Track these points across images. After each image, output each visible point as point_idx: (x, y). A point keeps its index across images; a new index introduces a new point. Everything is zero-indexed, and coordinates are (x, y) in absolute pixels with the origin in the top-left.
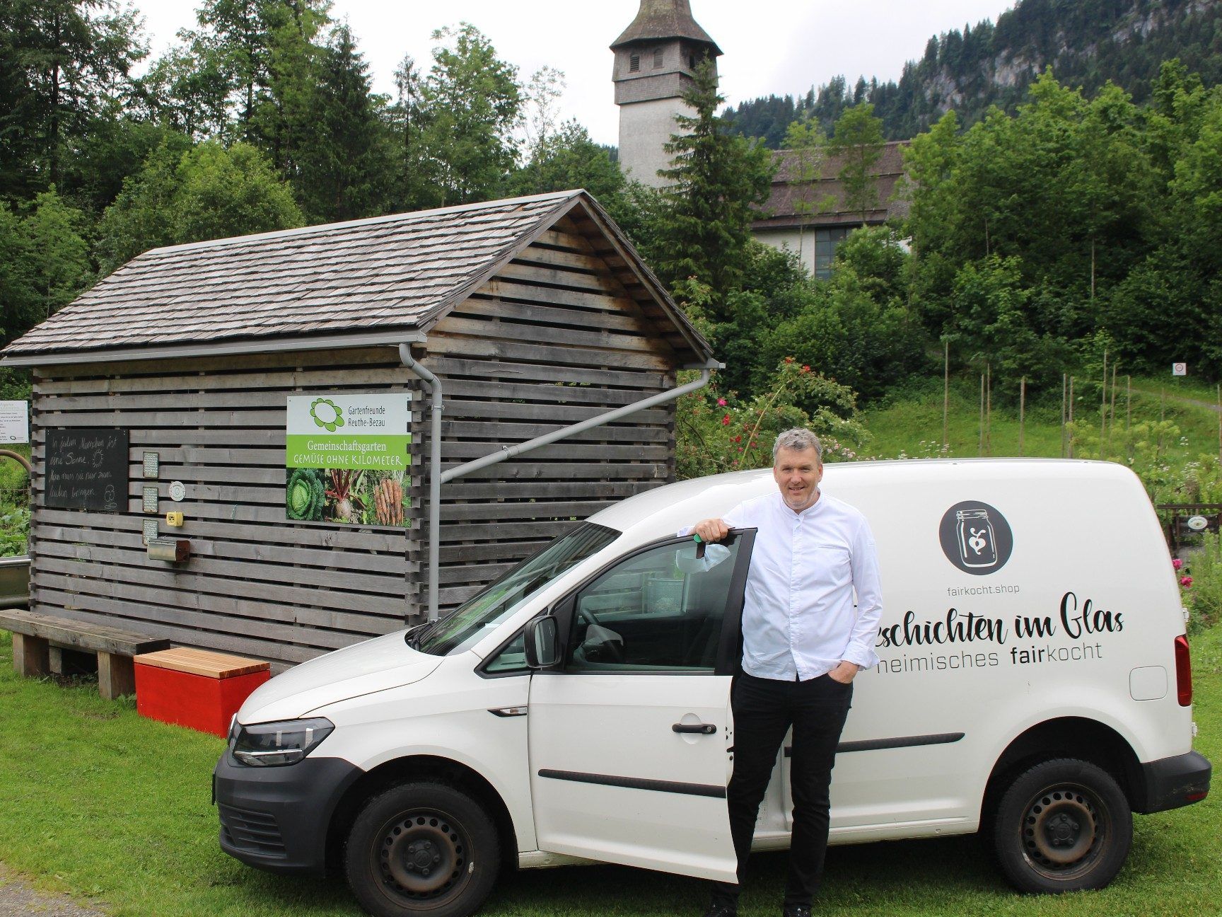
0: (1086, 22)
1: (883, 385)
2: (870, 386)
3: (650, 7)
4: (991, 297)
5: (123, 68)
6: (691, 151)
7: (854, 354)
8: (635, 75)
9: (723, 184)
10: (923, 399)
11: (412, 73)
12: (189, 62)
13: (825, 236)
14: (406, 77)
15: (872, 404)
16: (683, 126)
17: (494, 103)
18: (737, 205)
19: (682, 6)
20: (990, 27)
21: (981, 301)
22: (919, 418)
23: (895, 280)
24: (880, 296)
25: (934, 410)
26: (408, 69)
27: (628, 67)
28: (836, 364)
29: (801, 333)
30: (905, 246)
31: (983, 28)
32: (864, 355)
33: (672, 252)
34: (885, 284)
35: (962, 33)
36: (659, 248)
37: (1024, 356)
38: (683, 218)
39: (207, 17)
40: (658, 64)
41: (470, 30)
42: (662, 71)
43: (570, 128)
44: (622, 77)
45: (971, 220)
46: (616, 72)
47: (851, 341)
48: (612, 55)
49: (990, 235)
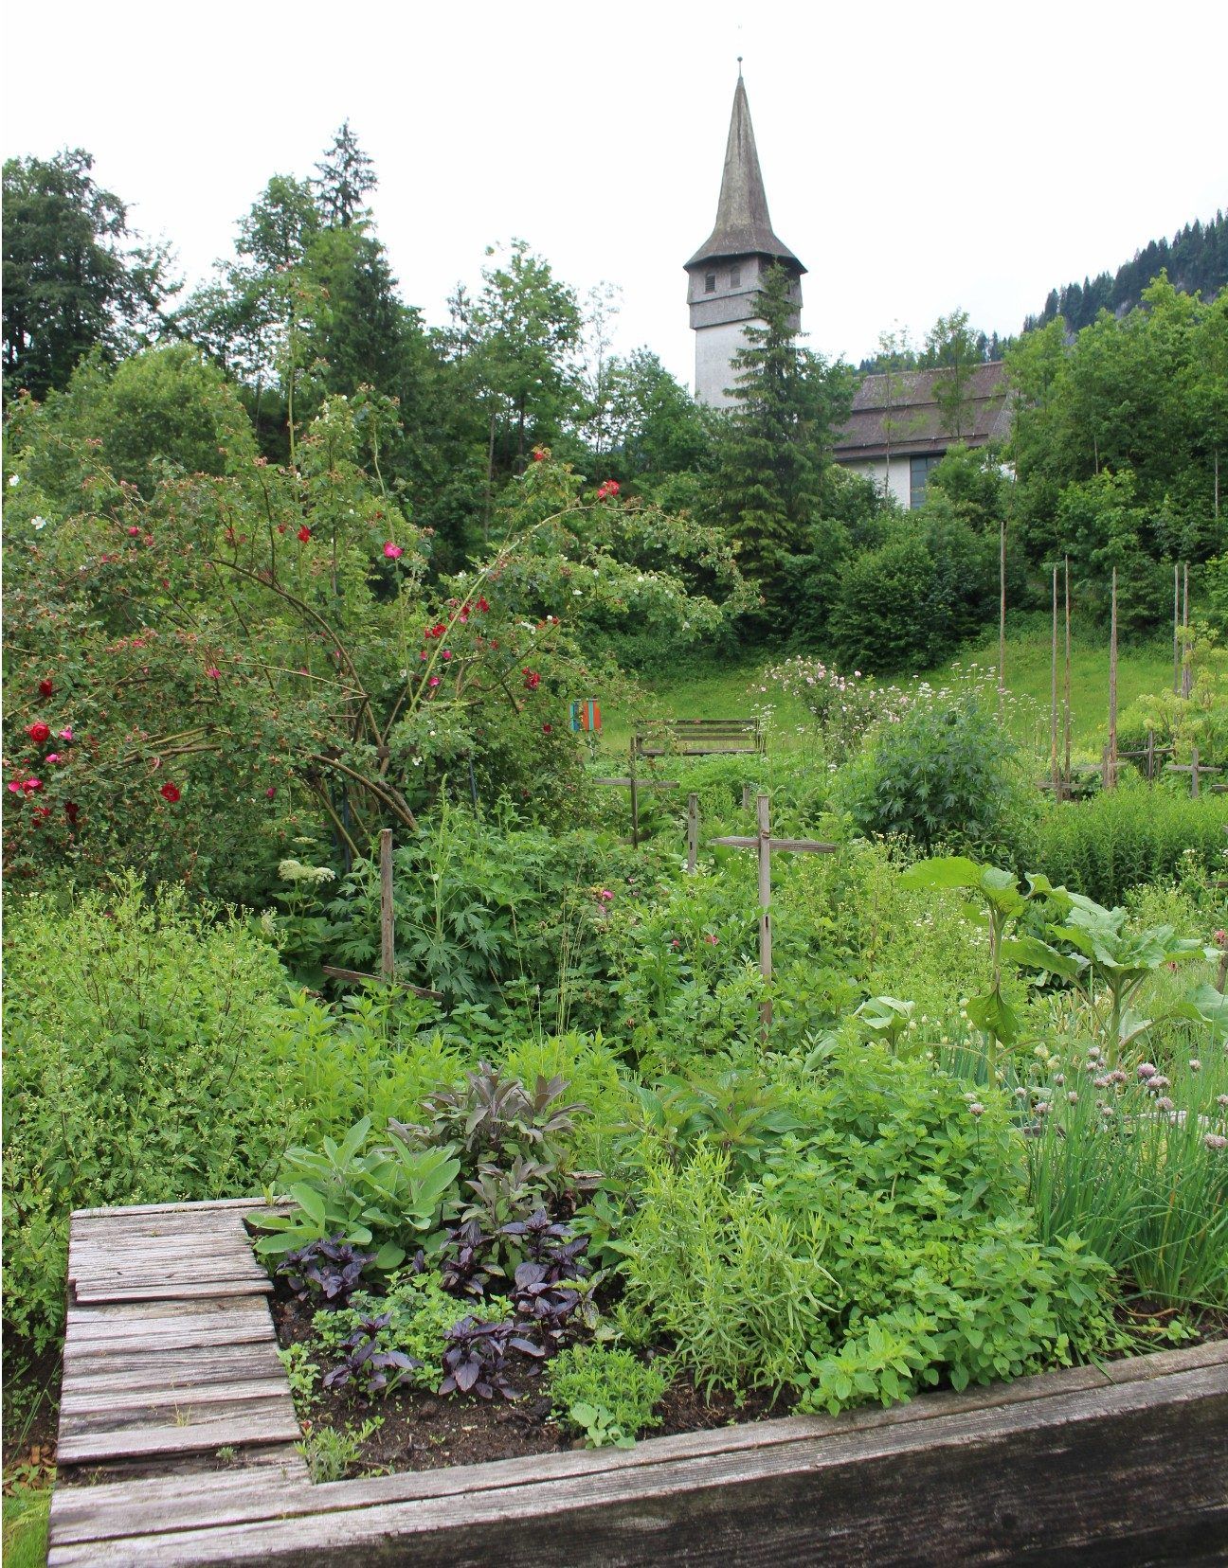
0: (1206, 272)
1: (978, 622)
2: (963, 624)
3: (725, 222)
4: (1099, 518)
5: (154, 303)
6: (761, 366)
7: (944, 588)
8: (711, 296)
9: (796, 401)
10: (1024, 637)
11: (464, 299)
12: (222, 293)
13: (921, 464)
14: (459, 304)
15: (965, 643)
16: (751, 340)
17: (552, 328)
18: (812, 424)
19: (761, 220)
20: (1110, 279)
21: (1088, 523)
22: (1018, 658)
23: (994, 507)
24: (977, 523)
25: (1035, 649)
26: (460, 293)
27: (704, 287)
28: (924, 600)
29: (885, 566)
30: (1007, 471)
31: (1102, 280)
32: (957, 589)
33: (740, 479)
34: (981, 510)
35: (1082, 286)
36: (726, 476)
37: (1139, 584)
38: (753, 439)
39: (246, 246)
40: (735, 283)
41: (523, 247)
42: (739, 290)
43: (641, 356)
44: (697, 299)
45: (1078, 436)
46: (691, 294)
47: (940, 574)
48: (686, 275)
49: (1099, 451)
